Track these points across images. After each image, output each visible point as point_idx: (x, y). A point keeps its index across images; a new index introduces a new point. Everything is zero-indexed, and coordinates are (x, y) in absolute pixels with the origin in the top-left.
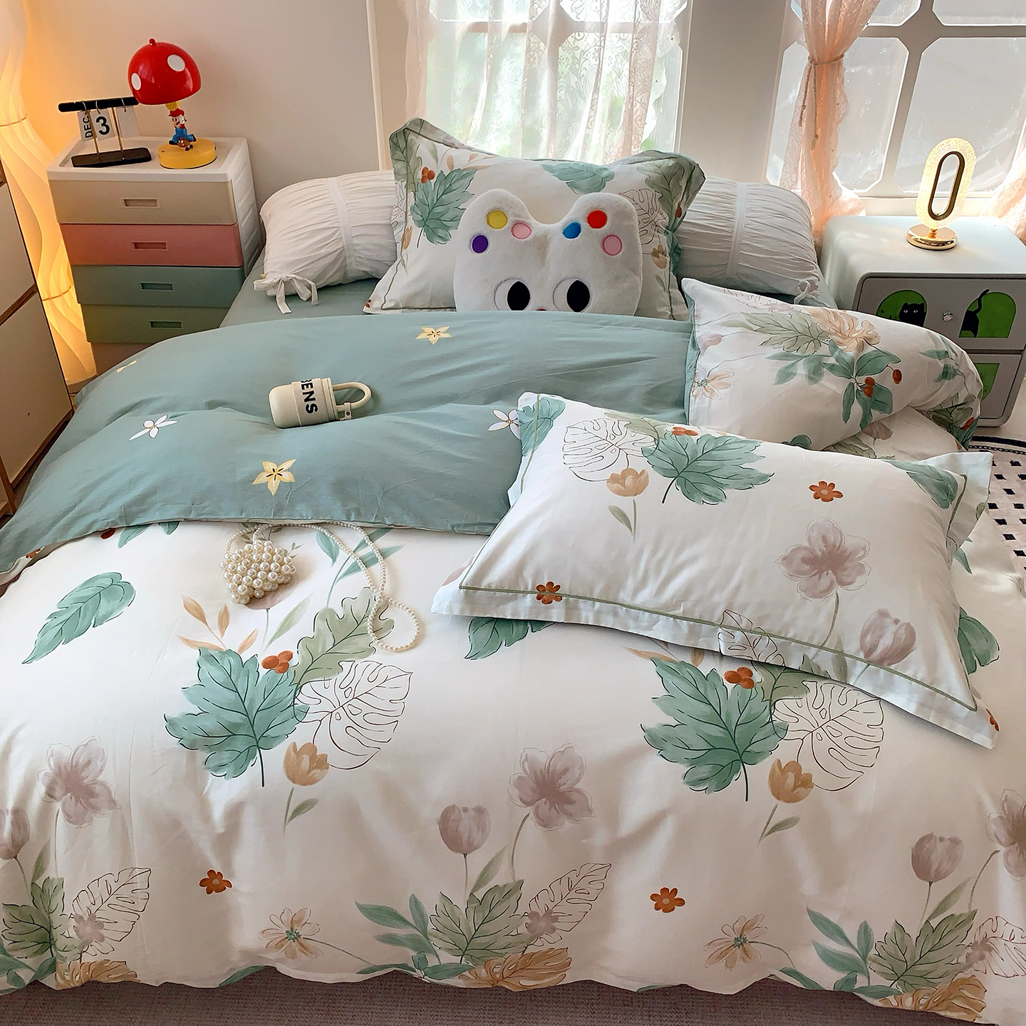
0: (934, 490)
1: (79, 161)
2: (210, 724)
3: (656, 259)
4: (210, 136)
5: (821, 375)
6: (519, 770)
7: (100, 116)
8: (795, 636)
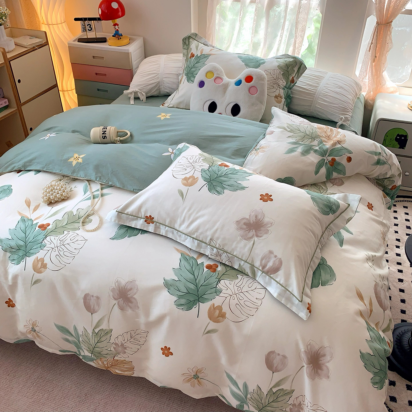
0: (321, 206)
1: (80, 40)
2: (13, 244)
3: (276, 99)
4: (130, 35)
5: (309, 153)
6: (114, 285)
7: (89, 24)
8: (236, 254)
